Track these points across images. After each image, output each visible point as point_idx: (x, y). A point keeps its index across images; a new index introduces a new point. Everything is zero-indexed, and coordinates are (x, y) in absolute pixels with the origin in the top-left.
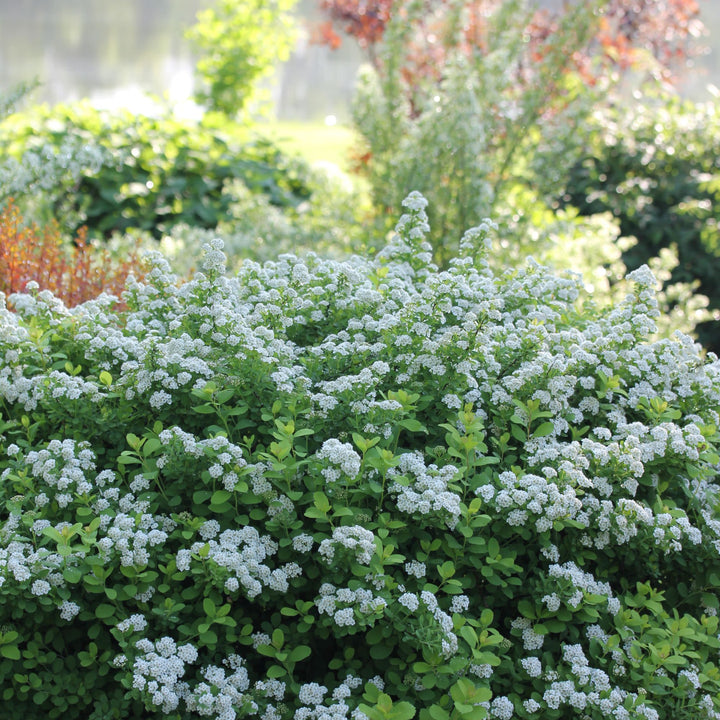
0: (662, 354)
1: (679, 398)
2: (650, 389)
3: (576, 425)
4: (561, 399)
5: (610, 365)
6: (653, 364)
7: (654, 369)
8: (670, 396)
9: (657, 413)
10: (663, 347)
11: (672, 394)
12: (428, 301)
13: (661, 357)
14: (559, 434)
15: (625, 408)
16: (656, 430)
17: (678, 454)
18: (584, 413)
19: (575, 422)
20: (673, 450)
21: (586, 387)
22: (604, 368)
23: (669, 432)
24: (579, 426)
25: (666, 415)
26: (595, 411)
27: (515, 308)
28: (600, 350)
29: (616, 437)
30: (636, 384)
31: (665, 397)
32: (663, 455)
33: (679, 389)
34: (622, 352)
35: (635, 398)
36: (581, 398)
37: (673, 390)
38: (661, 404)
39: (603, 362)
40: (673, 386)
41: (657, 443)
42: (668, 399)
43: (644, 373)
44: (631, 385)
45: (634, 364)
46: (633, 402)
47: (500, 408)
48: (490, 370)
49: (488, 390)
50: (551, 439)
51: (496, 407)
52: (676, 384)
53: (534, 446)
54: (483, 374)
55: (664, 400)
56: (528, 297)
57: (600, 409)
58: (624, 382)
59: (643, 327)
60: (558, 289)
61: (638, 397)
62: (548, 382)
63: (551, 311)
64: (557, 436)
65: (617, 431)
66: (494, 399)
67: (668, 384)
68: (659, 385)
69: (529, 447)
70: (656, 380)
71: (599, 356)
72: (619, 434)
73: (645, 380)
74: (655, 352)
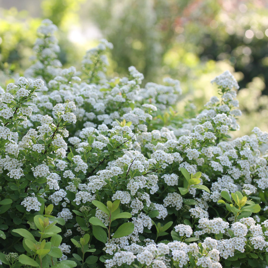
0: (242, 149)
1: (259, 190)
2: (231, 183)
3: (161, 220)
4: (144, 197)
5: (192, 162)
6: (234, 159)
7: (235, 164)
8: (250, 189)
9: (237, 207)
10: (243, 144)
11: (252, 187)
12: (9, 105)
13: (242, 153)
14: (141, 232)
15: (208, 202)
16: (236, 225)
17: (258, 250)
18: (169, 208)
19: (159, 217)
20: (252, 246)
21: (169, 184)
22: (187, 165)
23: (249, 227)
24: (163, 221)
25: (247, 209)
26: (179, 206)
27: (113, 111)
28: (184, 148)
29: (198, 233)
30: (219, 179)
31: (246, 191)
32: (243, 251)
33: (259, 182)
34: (204, 150)
35: (217, 192)
36: (165, 194)
37: (253, 183)
38: (241, 199)
39: (186, 159)
40: (253, 178)
41: (237, 239)
42: (248, 192)
43: (225, 168)
44: (214, 180)
45: (217, 160)
46: (215, 196)
47: (81, 209)
48: (77, 170)
49: (73, 189)
50: (133, 237)
51: (78, 208)
52: (255, 177)
53: (114, 247)
54: (70, 174)
55: (244, 194)
56: (124, 100)
57: (183, 204)
58: (207, 177)
59: (223, 126)
60: (158, 94)
61: (220, 192)
62: (128, 182)
63: (143, 112)
64: (139, 234)
65: (199, 227)
66: (77, 199)
67: (248, 177)
68: (240, 178)
69: (109, 248)
70: (237, 173)
71: (182, 154)
72: (201, 229)
73: (227, 174)
74: (236, 148)
